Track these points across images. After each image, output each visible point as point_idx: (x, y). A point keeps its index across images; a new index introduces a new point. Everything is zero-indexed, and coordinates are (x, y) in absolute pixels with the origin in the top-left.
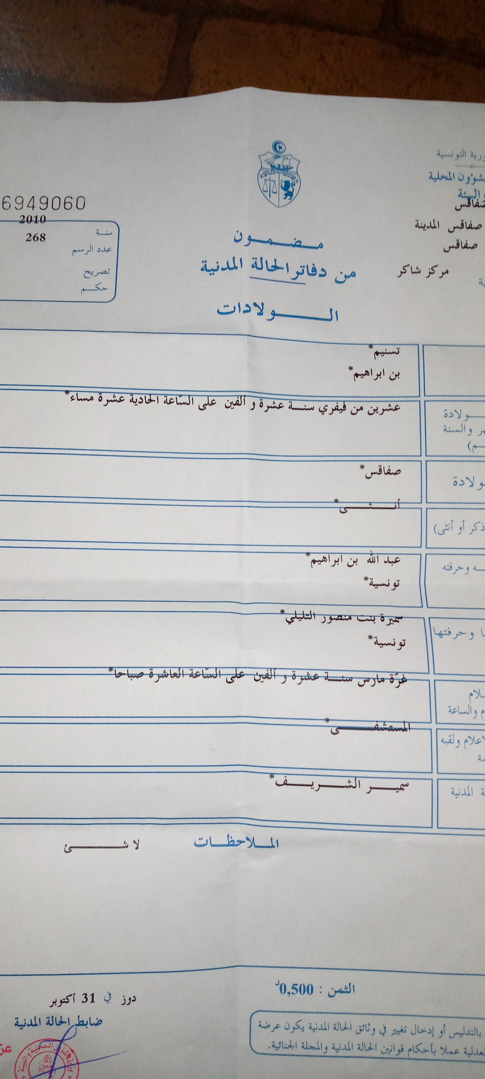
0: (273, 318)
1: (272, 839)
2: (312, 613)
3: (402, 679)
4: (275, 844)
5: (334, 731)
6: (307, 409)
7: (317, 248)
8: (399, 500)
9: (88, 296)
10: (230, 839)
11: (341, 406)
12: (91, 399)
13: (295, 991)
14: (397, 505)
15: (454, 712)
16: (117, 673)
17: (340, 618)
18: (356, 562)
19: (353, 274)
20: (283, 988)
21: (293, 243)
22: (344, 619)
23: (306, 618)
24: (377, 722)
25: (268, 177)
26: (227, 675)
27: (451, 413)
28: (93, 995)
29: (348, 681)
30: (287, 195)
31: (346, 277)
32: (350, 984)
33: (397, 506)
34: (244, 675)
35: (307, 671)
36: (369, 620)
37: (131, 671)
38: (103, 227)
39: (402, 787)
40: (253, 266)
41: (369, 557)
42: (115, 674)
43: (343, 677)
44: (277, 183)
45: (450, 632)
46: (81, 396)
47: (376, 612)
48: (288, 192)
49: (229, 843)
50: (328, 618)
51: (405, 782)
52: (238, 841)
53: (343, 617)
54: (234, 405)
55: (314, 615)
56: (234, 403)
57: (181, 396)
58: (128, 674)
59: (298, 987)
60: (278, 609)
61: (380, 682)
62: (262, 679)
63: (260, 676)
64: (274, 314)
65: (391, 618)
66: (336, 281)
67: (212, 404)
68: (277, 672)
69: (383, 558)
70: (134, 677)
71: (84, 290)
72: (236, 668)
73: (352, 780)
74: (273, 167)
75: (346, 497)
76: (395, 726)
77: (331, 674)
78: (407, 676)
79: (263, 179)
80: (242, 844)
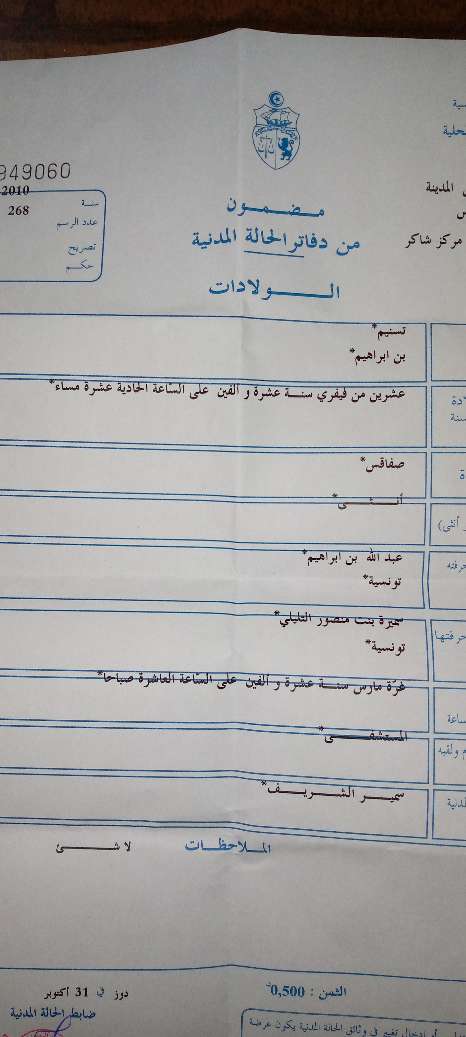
0: (269, 297)
1: (264, 844)
2: (308, 615)
3: (400, 687)
4: (267, 849)
5: (328, 740)
6: (304, 397)
7: (317, 215)
8: (401, 495)
9: (73, 275)
10: (222, 843)
11: (341, 393)
12: (76, 388)
13: (286, 993)
14: (399, 500)
15: (453, 721)
16: (106, 677)
17: (337, 620)
18: (355, 560)
19: (357, 245)
20: (274, 990)
21: (292, 211)
22: (340, 622)
23: (301, 621)
24: (373, 731)
25: (263, 135)
26: (218, 680)
27: (460, 400)
28: (86, 989)
29: (343, 688)
30: (284, 155)
31: (349, 248)
32: (341, 987)
33: (400, 502)
34: (236, 681)
35: (301, 677)
36: (367, 623)
37: (121, 675)
38: (89, 198)
39: (397, 797)
40: (247, 239)
41: (369, 554)
42: (105, 678)
43: (338, 684)
44: (274, 141)
45: (452, 636)
46: (67, 384)
47: (374, 613)
48: (287, 151)
49: (220, 846)
50: (324, 620)
51: (400, 792)
52: (230, 845)
53: (341, 619)
54: (227, 394)
55: (310, 616)
56: (227, 392)
57: (171, 384)
58: (117, 678)
59: (289, 989)
60: (272, 609)
61: (376, 689)
62: (254, 686)
63: (253, 682)
64: (270, 292)
65: (390, 621)
66: (338, 253)
67: (205, 392)
68: (270, 678)
69: (384, 556)
70: (123, 681)
71: (68, 268)
72: (228, 673)
73: (346, 789)
74: (269, 122)
75: (346, 491)
76: (391, 735)
77: (325, 681)
78: (405, 683)
79: (259, 136)
80: (234, 848)
